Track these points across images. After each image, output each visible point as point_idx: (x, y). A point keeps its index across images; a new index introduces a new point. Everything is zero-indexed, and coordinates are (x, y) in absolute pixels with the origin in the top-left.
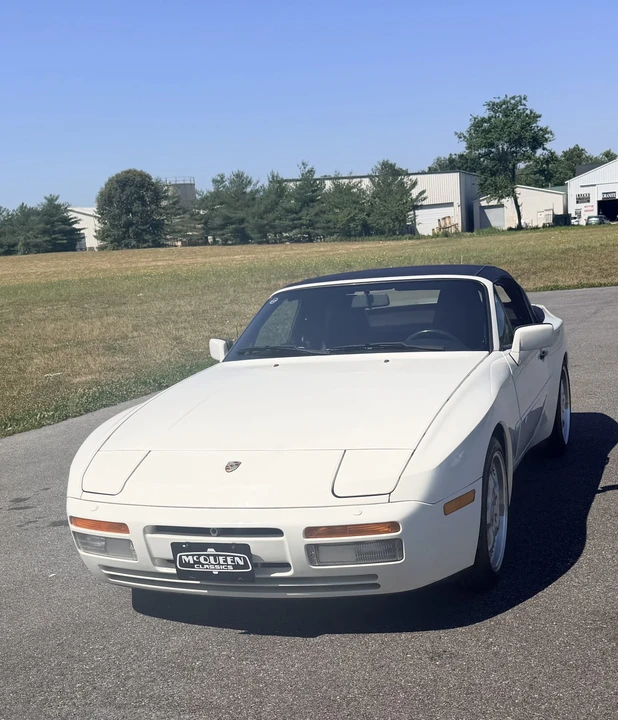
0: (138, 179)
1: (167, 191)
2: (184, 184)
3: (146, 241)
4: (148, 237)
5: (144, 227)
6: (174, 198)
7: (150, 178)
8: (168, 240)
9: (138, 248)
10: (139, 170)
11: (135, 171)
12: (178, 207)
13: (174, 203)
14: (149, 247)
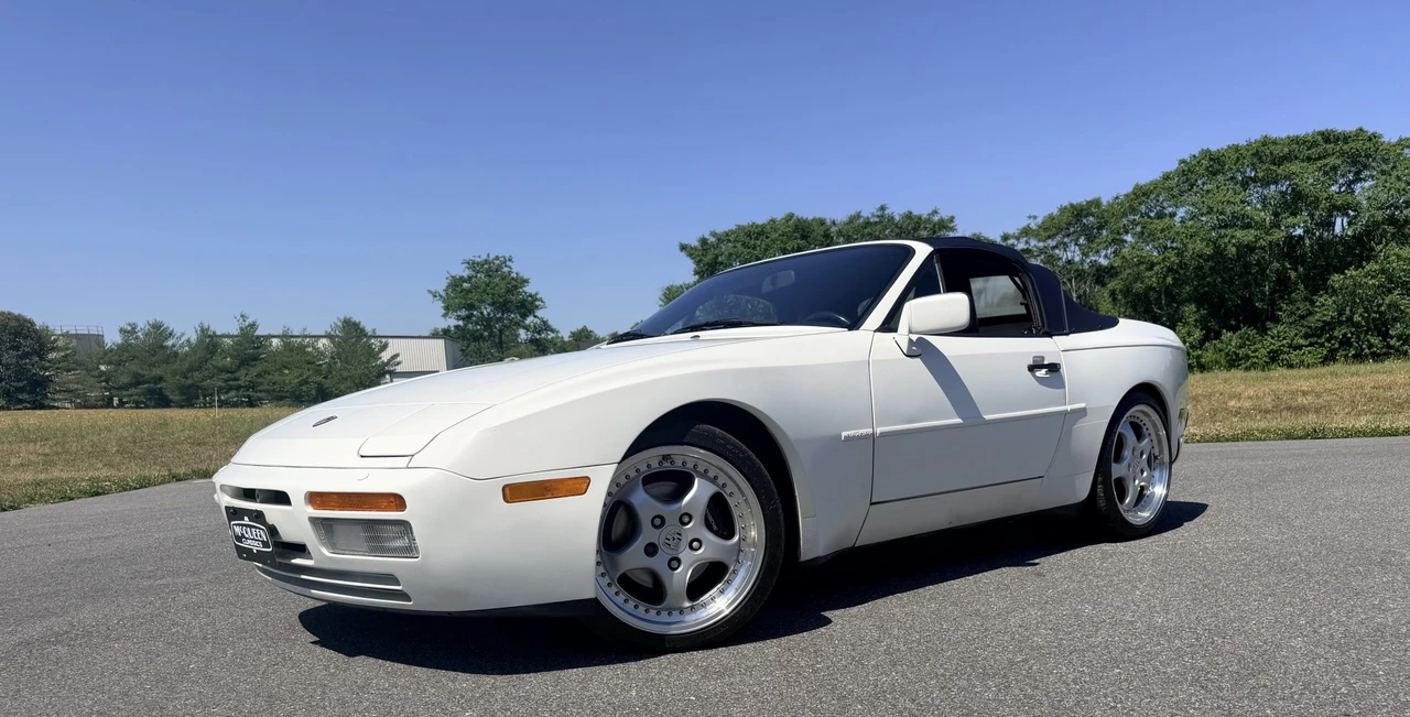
0: (13, 323)
1: (55, 340)
2: (89, 335)
3: (20, 401)
4: (24, 396)
5: (20, 384)
6: (67, 349)
7: (32, 324)
8: (55, 400)
9: (9, 409)
10: (16, 312)
11: (10, 314)
12: (70, 362)
13: (66, 356)
14: (26, 408)
